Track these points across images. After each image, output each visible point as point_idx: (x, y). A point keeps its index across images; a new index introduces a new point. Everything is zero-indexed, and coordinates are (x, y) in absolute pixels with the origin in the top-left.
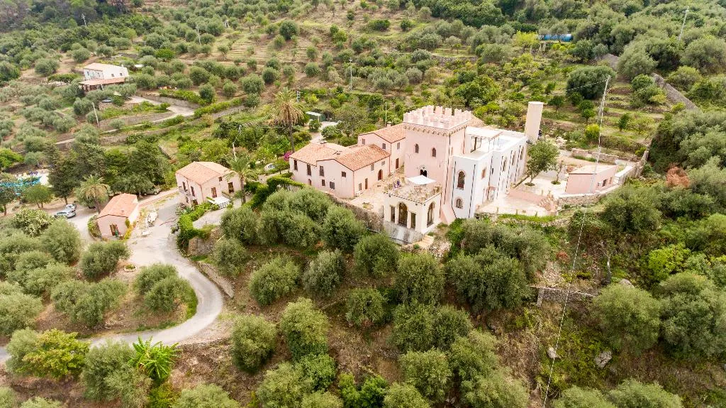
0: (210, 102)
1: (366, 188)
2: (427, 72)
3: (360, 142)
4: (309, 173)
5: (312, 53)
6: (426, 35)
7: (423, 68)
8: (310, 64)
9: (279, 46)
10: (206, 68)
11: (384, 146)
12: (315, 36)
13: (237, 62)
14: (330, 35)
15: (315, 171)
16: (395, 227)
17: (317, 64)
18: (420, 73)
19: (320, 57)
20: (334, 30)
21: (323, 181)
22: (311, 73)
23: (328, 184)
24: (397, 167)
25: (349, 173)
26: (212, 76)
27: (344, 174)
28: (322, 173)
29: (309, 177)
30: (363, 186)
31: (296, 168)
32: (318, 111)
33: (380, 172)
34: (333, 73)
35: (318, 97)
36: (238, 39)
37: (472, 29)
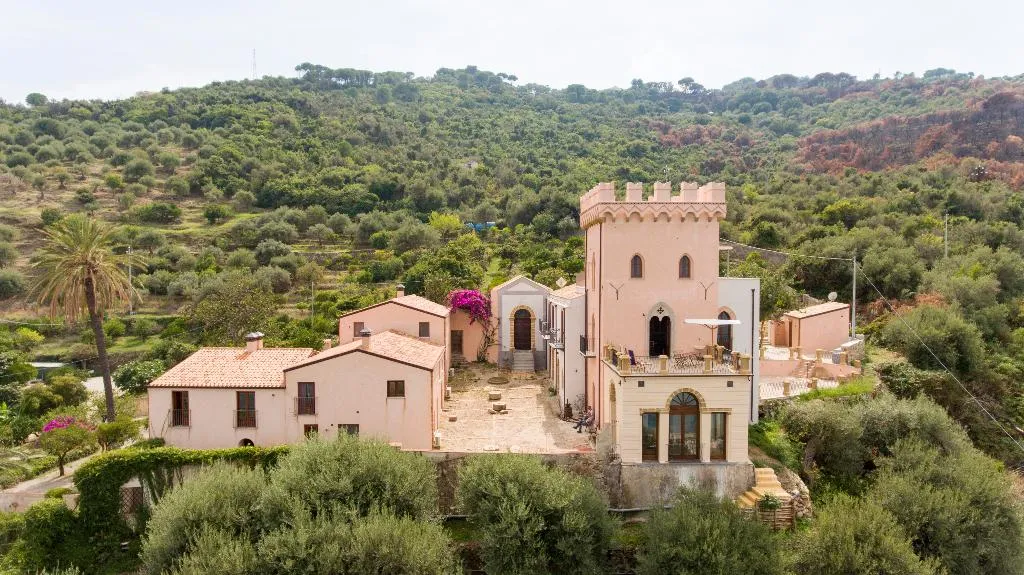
3: (347, 331)
4: (246, 417)
7: (287, 267)
16: (665, 471)
21: (312, 431)
22: (6, 291)
28: (306, 405)
29: (245, 434)
31: (180, 418)
37: (345, 216)
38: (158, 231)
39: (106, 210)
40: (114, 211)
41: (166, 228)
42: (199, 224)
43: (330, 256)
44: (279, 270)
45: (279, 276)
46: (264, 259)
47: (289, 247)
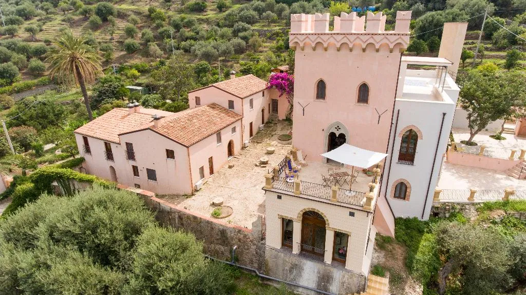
0: (11, 83)
1: (212, 172)
2: (251, 41)
3: (192, 102)
4: (110, 155)
5: (130, 31)
6: (243, 12)
7: (245, 38)
8: (129, 41)
9: (95, 27)
10: (8, 48)
11: (231, 104)
12: (133, 16)
13: (48, 42)
14: (149, 16)
15: (119, 153)
16: (295, 260)
17: (136, 41)
18: (243, 43)
19: (140, 35)
20: (151, 11)
21: (135, 169)
22: (131, 50)
23: (143, 174)
24: (251, 135)
25: (179, 151)
26: (15, 55)
27: (170, 154)
28: (131, 155)
29: (110, 163)
30: (207, 171)
31: (88, 150)
32: (139, 85)
33: (230, 145)
34: (154, 47)
35: (139, 71)
36: (51, 21)
37: (284, 5)
38: (194, 17)
39: (176, 6)
40: (179, 6)
41: (199, 15)
42: (215, 12)
43: (270, 31)
44: (240, 41)
45: (239, 44)
46: (235, 34)
47: (249, 26)
